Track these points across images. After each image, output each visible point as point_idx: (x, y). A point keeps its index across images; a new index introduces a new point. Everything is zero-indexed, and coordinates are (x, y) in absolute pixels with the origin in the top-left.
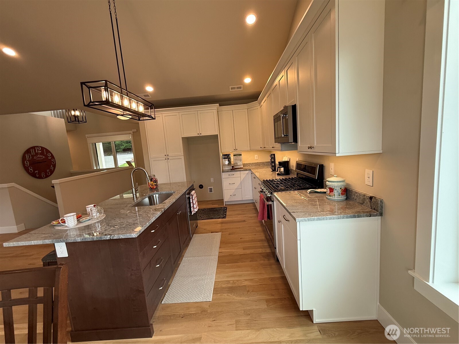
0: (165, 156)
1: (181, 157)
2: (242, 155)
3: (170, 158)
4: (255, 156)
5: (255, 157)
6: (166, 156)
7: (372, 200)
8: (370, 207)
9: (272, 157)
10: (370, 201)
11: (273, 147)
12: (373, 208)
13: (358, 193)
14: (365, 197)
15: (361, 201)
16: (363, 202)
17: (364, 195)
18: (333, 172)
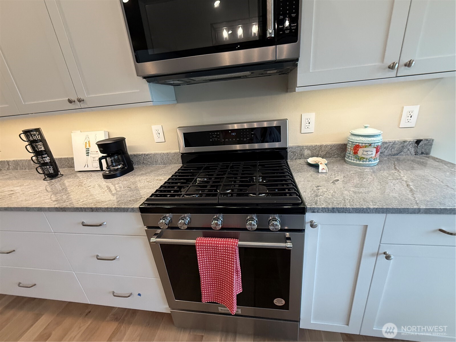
7: (420, 144)
8: (414, 154)
9: (31, 139)
10: (416, 145)
11: (70, 101)
12: (420, 152)
13: (390, 142)
14: (406, 144)
15: (394, 151)
16: (400, 152)
17: (404, 142)
18: (312, 128)
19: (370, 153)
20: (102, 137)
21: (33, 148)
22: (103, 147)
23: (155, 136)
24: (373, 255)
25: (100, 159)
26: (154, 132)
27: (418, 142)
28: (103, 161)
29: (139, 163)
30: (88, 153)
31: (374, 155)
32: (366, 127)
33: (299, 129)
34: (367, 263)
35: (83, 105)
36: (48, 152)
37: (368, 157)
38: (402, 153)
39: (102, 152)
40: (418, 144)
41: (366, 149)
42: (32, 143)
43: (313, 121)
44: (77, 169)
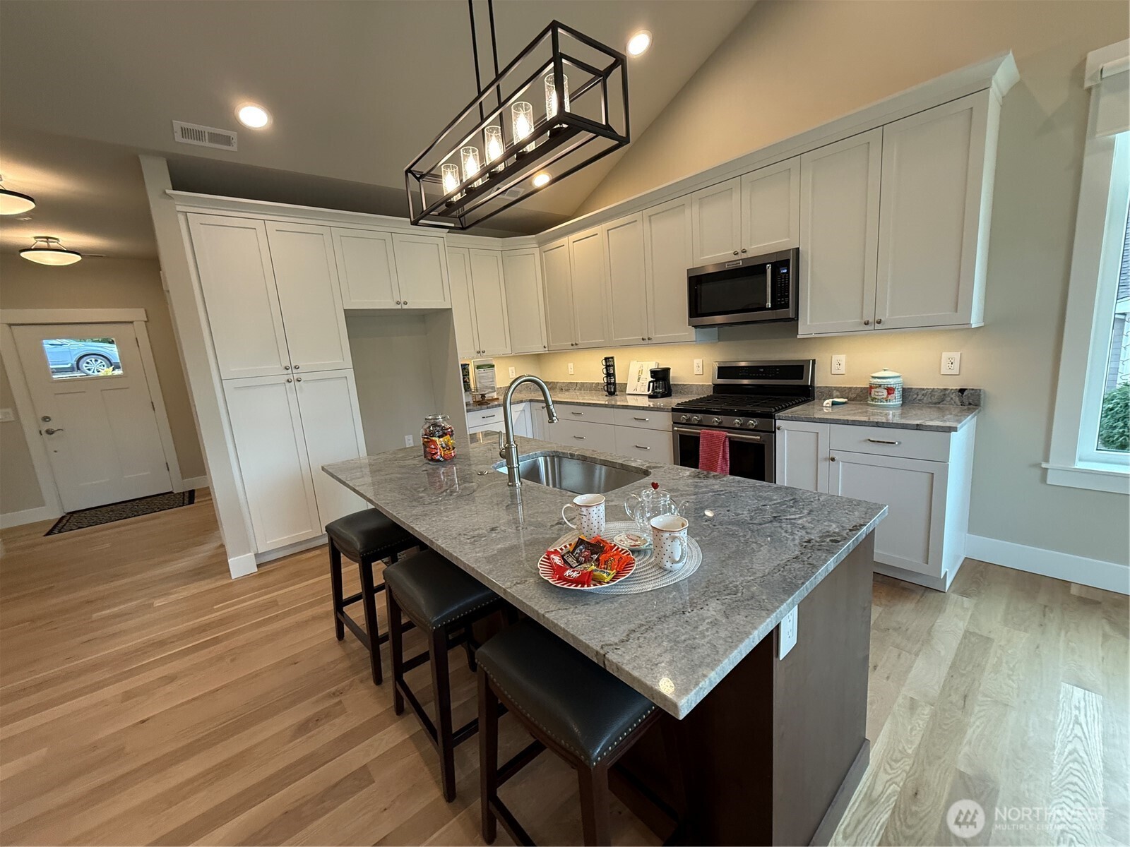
0: (286, 372)
1: (343, 373)
2: (495, 366)
3: (303, 377)
4: (510, 369)
5: (510, 372)
6: (290, 371)
7: (965, 393)
8: (960, 404)
9: (608, 364)
10: (961, 394)
11: (643, 339)
12: (967, 403)
13: (928, 389)
14: (947, 392)
15: (935, 399)
16: (941, 401)
17: (945, 389)
18: (842, 370)
19: (880, 394)
20: (653, 367)
21: (607, 370)
22: (654, 373)
23: (695, 368)
24: (826, 459)
25: (650, 382)
26: (695, 365)
27: (962, 391)
28: (651, 384)
29: (677, 392)
30: (639, 379)
31: (885, 396)
32: (885, 370)
33: (829, 370)
34: (823, 466)
35: (650, 342)
36: (613, 375)
37: (879, 397)
38: (945, 402)
39: (652, 377)
40: (963, 394)
41: (877, 390)
42: (607, 367)
43: (843, 363)
44: (627, 392)
